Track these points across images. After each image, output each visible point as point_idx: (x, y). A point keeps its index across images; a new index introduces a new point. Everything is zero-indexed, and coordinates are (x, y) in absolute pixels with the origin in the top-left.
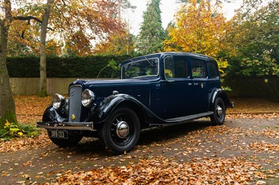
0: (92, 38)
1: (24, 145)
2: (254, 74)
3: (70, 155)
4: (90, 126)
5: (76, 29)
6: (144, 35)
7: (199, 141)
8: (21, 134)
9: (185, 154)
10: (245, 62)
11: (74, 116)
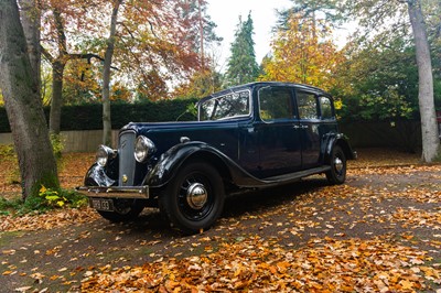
0: (167, 78)
1: (64, 219)
2: (376, 116)
3: (120, 235)
4: (144, 192)
5: (148, 68)
6: (233, 73)
7: (314, 209)
8: (61, 203)
9: (294, 233)
10: (365, 100)
11: (125, 178)
